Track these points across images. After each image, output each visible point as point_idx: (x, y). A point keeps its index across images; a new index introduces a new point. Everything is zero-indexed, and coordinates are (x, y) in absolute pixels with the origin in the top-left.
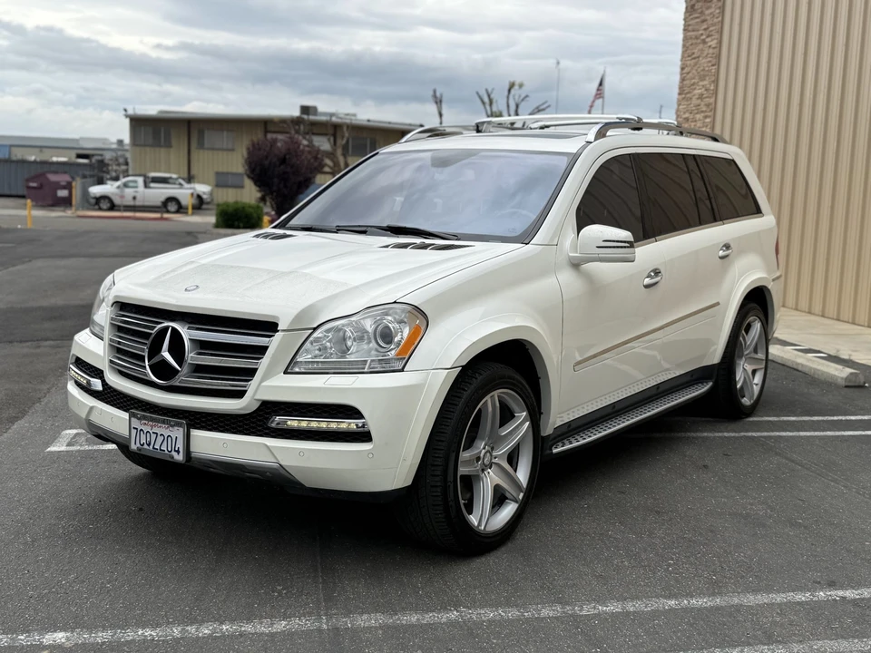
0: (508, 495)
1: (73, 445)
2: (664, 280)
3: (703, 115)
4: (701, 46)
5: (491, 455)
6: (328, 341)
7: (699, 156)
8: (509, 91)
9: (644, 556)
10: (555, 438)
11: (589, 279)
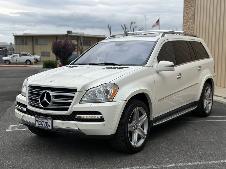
0: (141, 137)
1: (13, 129)
2: (183, 76)
3: (190, 30)
4: (189, 10)
5: (137, 126)
6: (91, 94)
7: (191, 41)
8: (131, 24)
9: (180, 152)
10: (154, 121)
11: (162, 76)
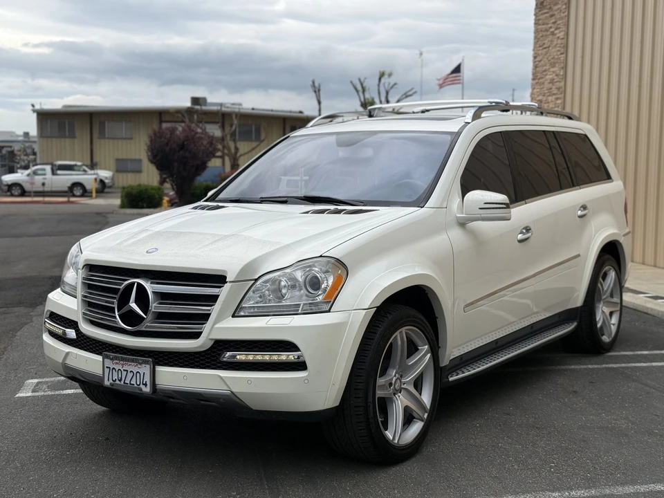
0: (415, 415)
1: (38, 392)
2: (535, 235)
3: (554, 97)
4: (551, 38)
5: (401, 382)
6: (267, 290)
7: (558, 132)
8: (380, 79)
9: (530, 461)
10: (451, 369)
11: (473, 234)
